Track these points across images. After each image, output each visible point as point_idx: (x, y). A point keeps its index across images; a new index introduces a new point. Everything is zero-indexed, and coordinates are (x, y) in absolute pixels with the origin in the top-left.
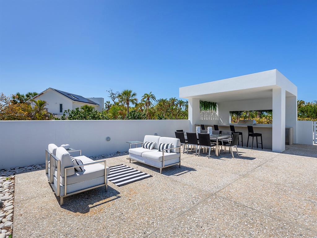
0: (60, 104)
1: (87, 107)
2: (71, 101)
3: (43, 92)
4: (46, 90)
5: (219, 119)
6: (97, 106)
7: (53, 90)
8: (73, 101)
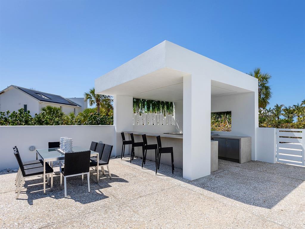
0: (24, 105)
1: (49, 108)
2: (37, 102)
3: (3, 90)
4: (8, 88)
5: (176, 124)
6: (79, 108)
7: (16, 88)
8: (40, 101)
